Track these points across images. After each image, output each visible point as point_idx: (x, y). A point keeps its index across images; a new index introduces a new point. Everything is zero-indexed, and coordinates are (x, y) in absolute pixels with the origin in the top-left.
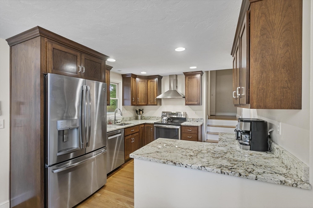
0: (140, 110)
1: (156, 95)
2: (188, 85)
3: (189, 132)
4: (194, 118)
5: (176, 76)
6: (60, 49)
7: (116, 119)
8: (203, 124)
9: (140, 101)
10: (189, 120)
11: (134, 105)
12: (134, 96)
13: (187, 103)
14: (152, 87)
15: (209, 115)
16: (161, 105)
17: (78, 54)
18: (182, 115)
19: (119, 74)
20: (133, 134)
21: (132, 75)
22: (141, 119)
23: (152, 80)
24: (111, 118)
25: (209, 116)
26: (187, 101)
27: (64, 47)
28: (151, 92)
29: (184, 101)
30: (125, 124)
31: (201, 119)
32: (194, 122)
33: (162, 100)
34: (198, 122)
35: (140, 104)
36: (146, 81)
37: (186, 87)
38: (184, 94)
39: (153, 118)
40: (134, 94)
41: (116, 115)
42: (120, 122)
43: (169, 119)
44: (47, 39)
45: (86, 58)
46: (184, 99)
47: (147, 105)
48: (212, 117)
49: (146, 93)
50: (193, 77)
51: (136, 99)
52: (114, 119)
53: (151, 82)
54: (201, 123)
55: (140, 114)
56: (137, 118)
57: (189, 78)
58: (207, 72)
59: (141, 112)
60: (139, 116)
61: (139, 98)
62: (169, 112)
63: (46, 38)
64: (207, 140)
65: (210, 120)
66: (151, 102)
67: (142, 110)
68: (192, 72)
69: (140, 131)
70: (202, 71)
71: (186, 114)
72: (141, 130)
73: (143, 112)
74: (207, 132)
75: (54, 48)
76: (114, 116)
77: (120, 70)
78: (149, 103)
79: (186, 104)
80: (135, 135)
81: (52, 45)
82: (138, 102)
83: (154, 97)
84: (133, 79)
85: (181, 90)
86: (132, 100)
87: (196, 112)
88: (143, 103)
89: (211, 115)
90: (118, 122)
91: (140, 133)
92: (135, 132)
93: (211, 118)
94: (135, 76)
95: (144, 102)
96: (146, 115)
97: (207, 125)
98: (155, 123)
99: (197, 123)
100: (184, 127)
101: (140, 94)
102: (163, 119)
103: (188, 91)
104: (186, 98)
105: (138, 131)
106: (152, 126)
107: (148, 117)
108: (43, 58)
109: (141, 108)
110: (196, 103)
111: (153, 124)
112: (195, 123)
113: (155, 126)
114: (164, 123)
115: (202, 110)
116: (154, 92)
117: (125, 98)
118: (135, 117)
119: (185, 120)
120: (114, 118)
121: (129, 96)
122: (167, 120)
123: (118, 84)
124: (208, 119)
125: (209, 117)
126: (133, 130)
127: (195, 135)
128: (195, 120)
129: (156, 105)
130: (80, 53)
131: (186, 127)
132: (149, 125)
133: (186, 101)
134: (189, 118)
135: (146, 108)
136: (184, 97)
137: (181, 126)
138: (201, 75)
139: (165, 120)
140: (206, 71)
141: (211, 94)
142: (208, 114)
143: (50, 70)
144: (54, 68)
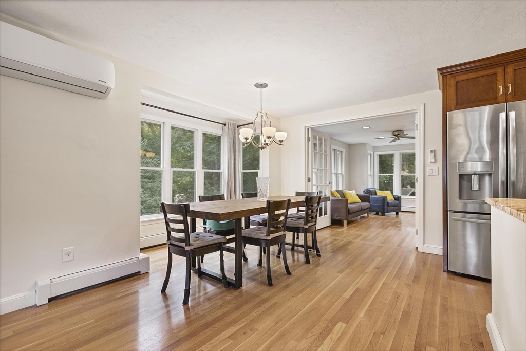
6: (466, 78)
17: (499, 70)
27: (473, 72)
44: (451, 75)
45: (517, 68)
63: (449, 76)
75: (458, 80)
108: (446, 97)
130: (502, 66)
143: (453, 107)
144: (457, 105)
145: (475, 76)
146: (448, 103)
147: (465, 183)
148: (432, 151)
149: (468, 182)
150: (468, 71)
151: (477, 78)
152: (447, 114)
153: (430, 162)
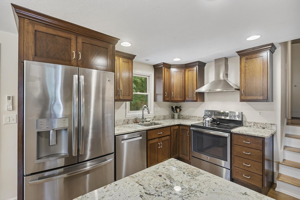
0: (177, 107)
1: (195, 87)
2: (245, 70)
3: (245, 145)
4: (256, 122)
5: (226, 59)
6: (45, 31)
7: (145, 117)
8: (275, 133)
9: (174, 97)
10: (247, 124)
11: (168, 101)
12: (167, 90)
13: (243, 98)
14: (190, 78)
15: (290, 118)
16: (203, 101)
17: (73, 37)
18: (235, 117)
19: (150, 65)
20: (161, 137)
21: (164, 64)
22: (179, 118)
23: (191, 69)
24: (137, 116)
25: (288, 120)
26: (244, 95)
27: (52, 29)
28: (189, 84)
29: (237, 95)
30: (155, 124)
31: (271, 124)
32: (257, 129)
33: (205, 94)
34: (266, 129)
35: (175, 99)
36: (183, 70)
37: (242, 73)
38: (239, 85)
39: (193, 118)
40: (167, 88)
41: (144, 113)
42: (149, 121)
43: (214, 121)
44: (29, 20)
45: (84, 41)
46: (238, 92)
47: (184, 101)
48: (295, 121)
49: (183, 86)
50: (254, 56)
51: (170, 94)
52: (142, 117)
53: (189, 72)
54: (272, 132)
55: (177, 112)
56: (173, 117)
57: (247, 59)
58: (285, 44)
59: (178, 110)
60: (176, 115)
61: (175, 92)
62: (215, 111)
63: (26, 19)
64: (284, 160)
65: (291, 127)
66: (189, 97)
67: (180, 108)
68: (254, 48)
69: (172, 134)
70: (272, 45)
71: (242, 115)
72: (173, 132)
73: (180, 110)
74: (285, 147)
75: (36, 29)
76: (142, 113)
77: (147, 59)
78: (187, 99)
79: (242, 100)
80: (164, 139)
81: (34, 26)
82: (173, 97)
83: (193, 91)
84: (165, 69)
85: (234, 79)
86: (164, 94)
87: (260, 112)
88: (179, 99)
89: (292, 118)
90: (147, 121)
91: (172, 136)
92: (163, 135)
93: (292, 124)
94: (168, 66)
95: (181, 98)
96: (184, 113)
97: (284, 135)
98: (192, 126)
99: (264, 130)
100: (236, 136)
101: (175, 87)
102: (206, 121)
103: (245, 79)
104: (241, 91)
105: (169, 133)
106: (188, 129)
107: (186, 116)
108: (23, 43)
109: (178, 104)
110: (261, 98)
111: (189, 126)
112: (259, 130)
113: (192, 130)
114: (207, 126)
115: (273, 110)
116: (193, 84)
117: (157, 92)
118: (171, 116)
119: (240, 123)
120: (142, 115)
121: (160, 91)
122: (211, 122)
123: (149, 76)
124: (288, 124)
125: (290, 121)
126: (161, 133)
127: (258, 151)
128: (259, 125)
129: (196, 101)
130: (75, 35)
131: (241, 137)
132: (185, 128)
133: (241, 95)
134: (248, 121)
135: (184, 105)
136: (239, 90)
137: (231, 134)
138: (272, 52)
139: (208, 121)
140: (281, 44)
141: (294, 85)
142: (286, 117)
143: (31, 57)
144: (36, 55)
145: (54, 33)
146: (25, 50)
147: (43, 140)
148: (9, 98)
149: (46, 138)
150: (47, 25)
151: (55, 35)
152: (23, 62)
153: (7, 110)
